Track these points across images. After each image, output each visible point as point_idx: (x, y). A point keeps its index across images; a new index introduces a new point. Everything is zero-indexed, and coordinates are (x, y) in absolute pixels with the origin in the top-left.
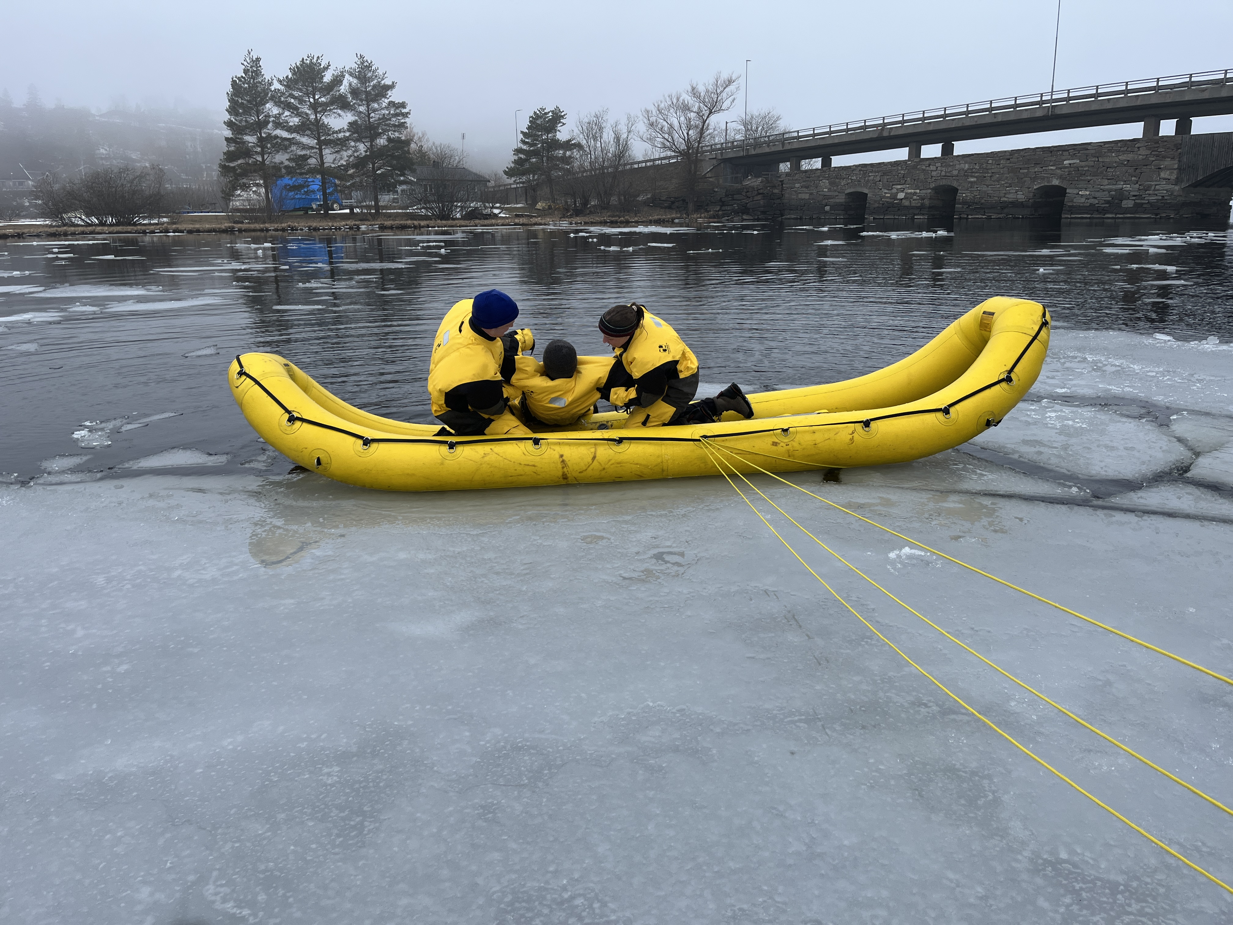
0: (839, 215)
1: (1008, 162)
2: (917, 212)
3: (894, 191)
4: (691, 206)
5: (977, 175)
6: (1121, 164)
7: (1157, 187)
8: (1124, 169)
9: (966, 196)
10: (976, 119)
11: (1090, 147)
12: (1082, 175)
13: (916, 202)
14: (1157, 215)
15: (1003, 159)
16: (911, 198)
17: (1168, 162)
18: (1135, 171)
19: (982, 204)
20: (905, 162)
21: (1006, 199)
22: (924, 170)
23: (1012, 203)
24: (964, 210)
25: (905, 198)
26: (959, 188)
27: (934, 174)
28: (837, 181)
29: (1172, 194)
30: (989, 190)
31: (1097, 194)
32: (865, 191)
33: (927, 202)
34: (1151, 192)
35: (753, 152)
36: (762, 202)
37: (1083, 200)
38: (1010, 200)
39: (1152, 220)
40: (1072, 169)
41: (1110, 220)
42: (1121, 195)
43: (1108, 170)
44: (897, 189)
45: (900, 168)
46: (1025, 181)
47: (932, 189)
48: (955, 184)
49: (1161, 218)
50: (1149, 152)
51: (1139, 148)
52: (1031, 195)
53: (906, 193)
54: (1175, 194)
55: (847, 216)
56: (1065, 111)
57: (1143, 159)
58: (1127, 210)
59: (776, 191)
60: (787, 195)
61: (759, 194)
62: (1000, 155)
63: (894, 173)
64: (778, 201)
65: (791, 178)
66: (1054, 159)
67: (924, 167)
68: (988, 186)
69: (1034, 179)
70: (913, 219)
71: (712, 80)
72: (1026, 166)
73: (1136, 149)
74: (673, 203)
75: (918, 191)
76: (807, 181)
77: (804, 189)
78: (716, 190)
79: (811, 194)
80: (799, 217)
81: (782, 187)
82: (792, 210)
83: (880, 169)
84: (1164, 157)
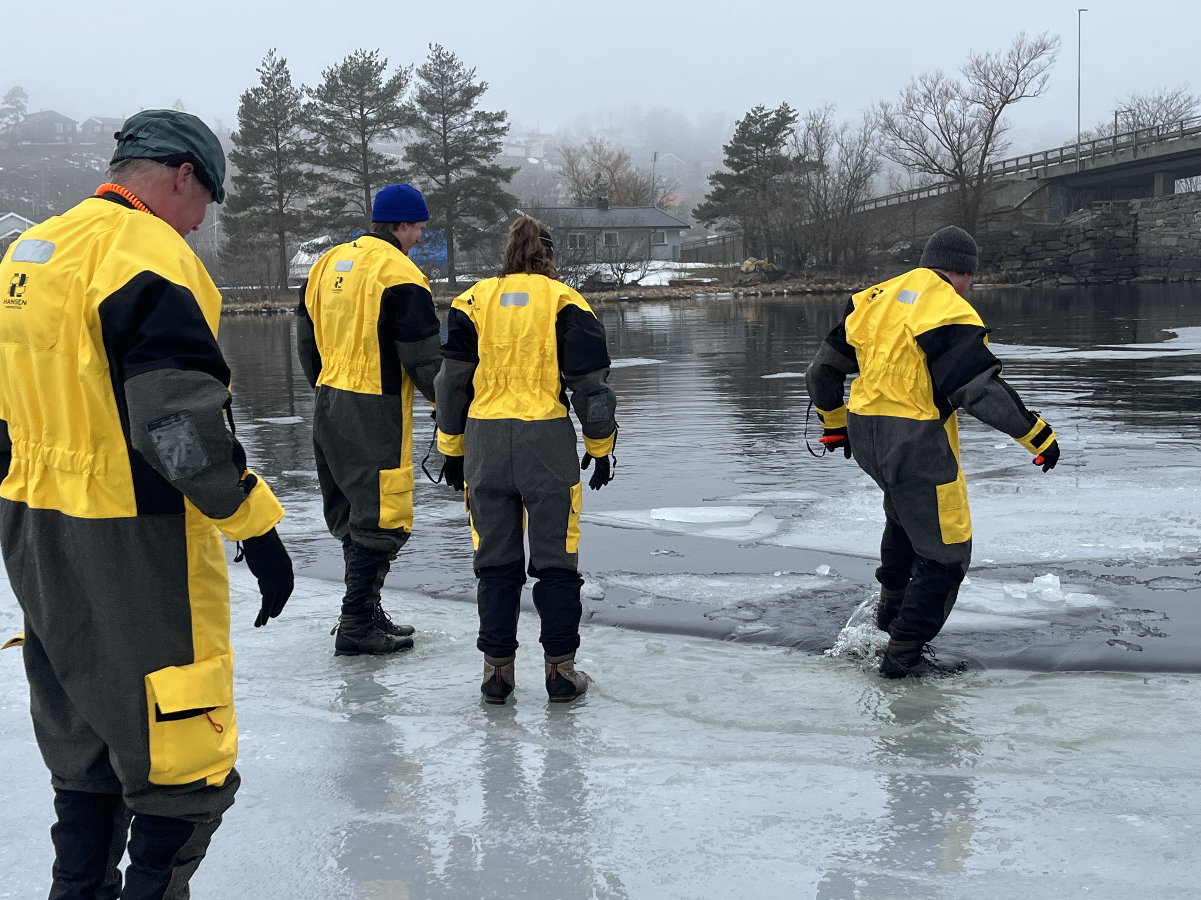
35: (1091, 166)
36: (1092, 253)
59: (1121, 233)
60: (1143, 241)
61: (1089, 239)
64: (1128, 251)
65: (1149, 210)
76: (1175, 214)
77: (1170, 229)
78: (1016, 233)
79: (1181, 237)
80: (1161, 279)
81: (1136, 227)
82: (1151, 266)
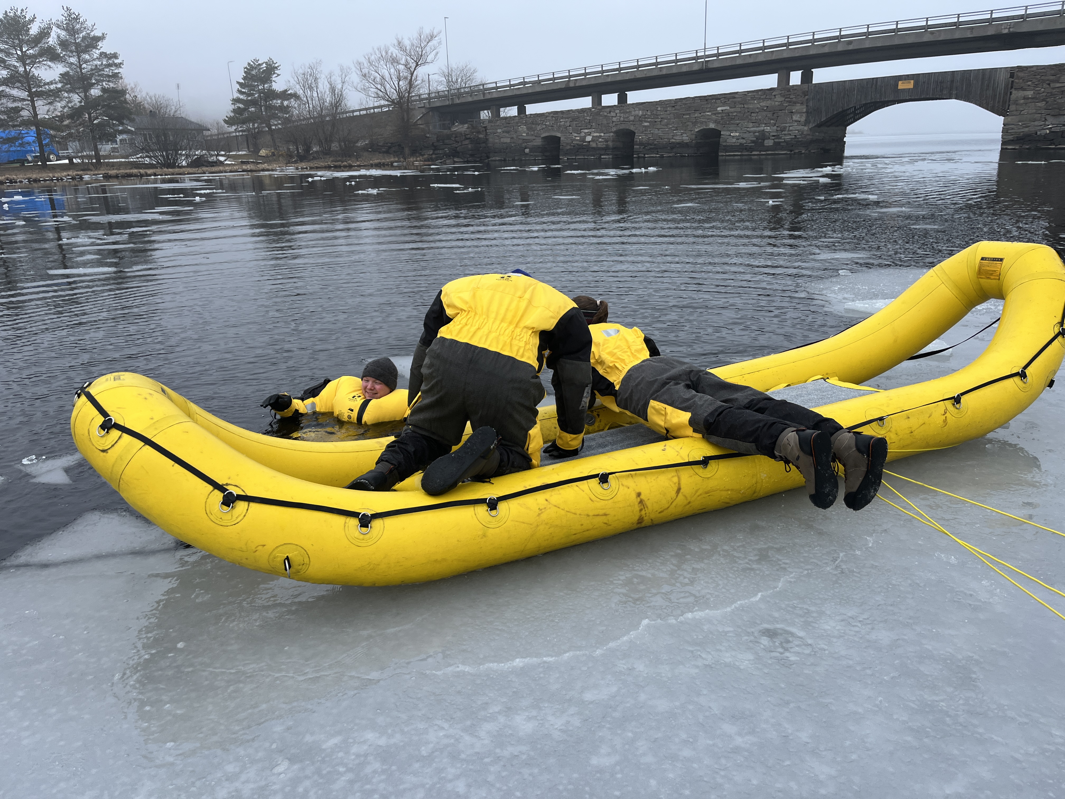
0: (538, 156)
1: (674, 109)
2: (603, 152)
3: (583, 134)
4: (407, 151)
5: (649, 120)
6: (762, 110)
7: (791, 128)
8: (764, 114)
9: (642, 138)
10: (645, 72)
11: (736, 96)
12: (732, 119)
13: (602, 144)
14: (791, 151)
15: (669, 106)
16: (598, 140)
17: (798, 107)
18: (773, 116)
19: (655, 145)
20: (589, 109)
21: (674, 141)
22: (606, 116)
23: (678, 143)
24: (641, 150)
25: (593, 140)
26: (636, 131)
27: (614, 119)
28: (534, 126)
29: (802, 133)
30: (660, 133)
31: (745, 136)
32: (559, 135)
33: (610, 144)
34: (786, 132)
35: (457, 101)
36: (470, 146)
37: (734, 140)
38: (678, 141)
39: (789, 156)
40: (724, 115)
41: (756, 157)
42: (763, 136)
43: (753, 115)
44: (585, 133)
45: (586, 115)
46: (688, 125)
47: (614, 132)
48: (632, 128)
49: (795, 153)
50: (783, 99)
51: (775, 96)
52: (694, 137)
53: (593, 136)
54: (805, 133)
55: (544, 158)
56: (716, 65)
57: (779, 105)
58: (768, 148)
59: (481, 136)
62: (667, 103)
63: (581, 119)
64: (484, 145)
65: (493, 124)
66: (709, 106)
67: (606, 114)
68: (658, 129)
69: (695, 123)
70: (600, 158)
71: (416, 35)
72: (688, 112)
73: (773, 97)
74: (390, 148)
75: (602, 134)
76: (508, 126)
77: (505, 134)
80: (503, 159)
81: (486, 132)
83: (570, 115)
84: (795, 103)
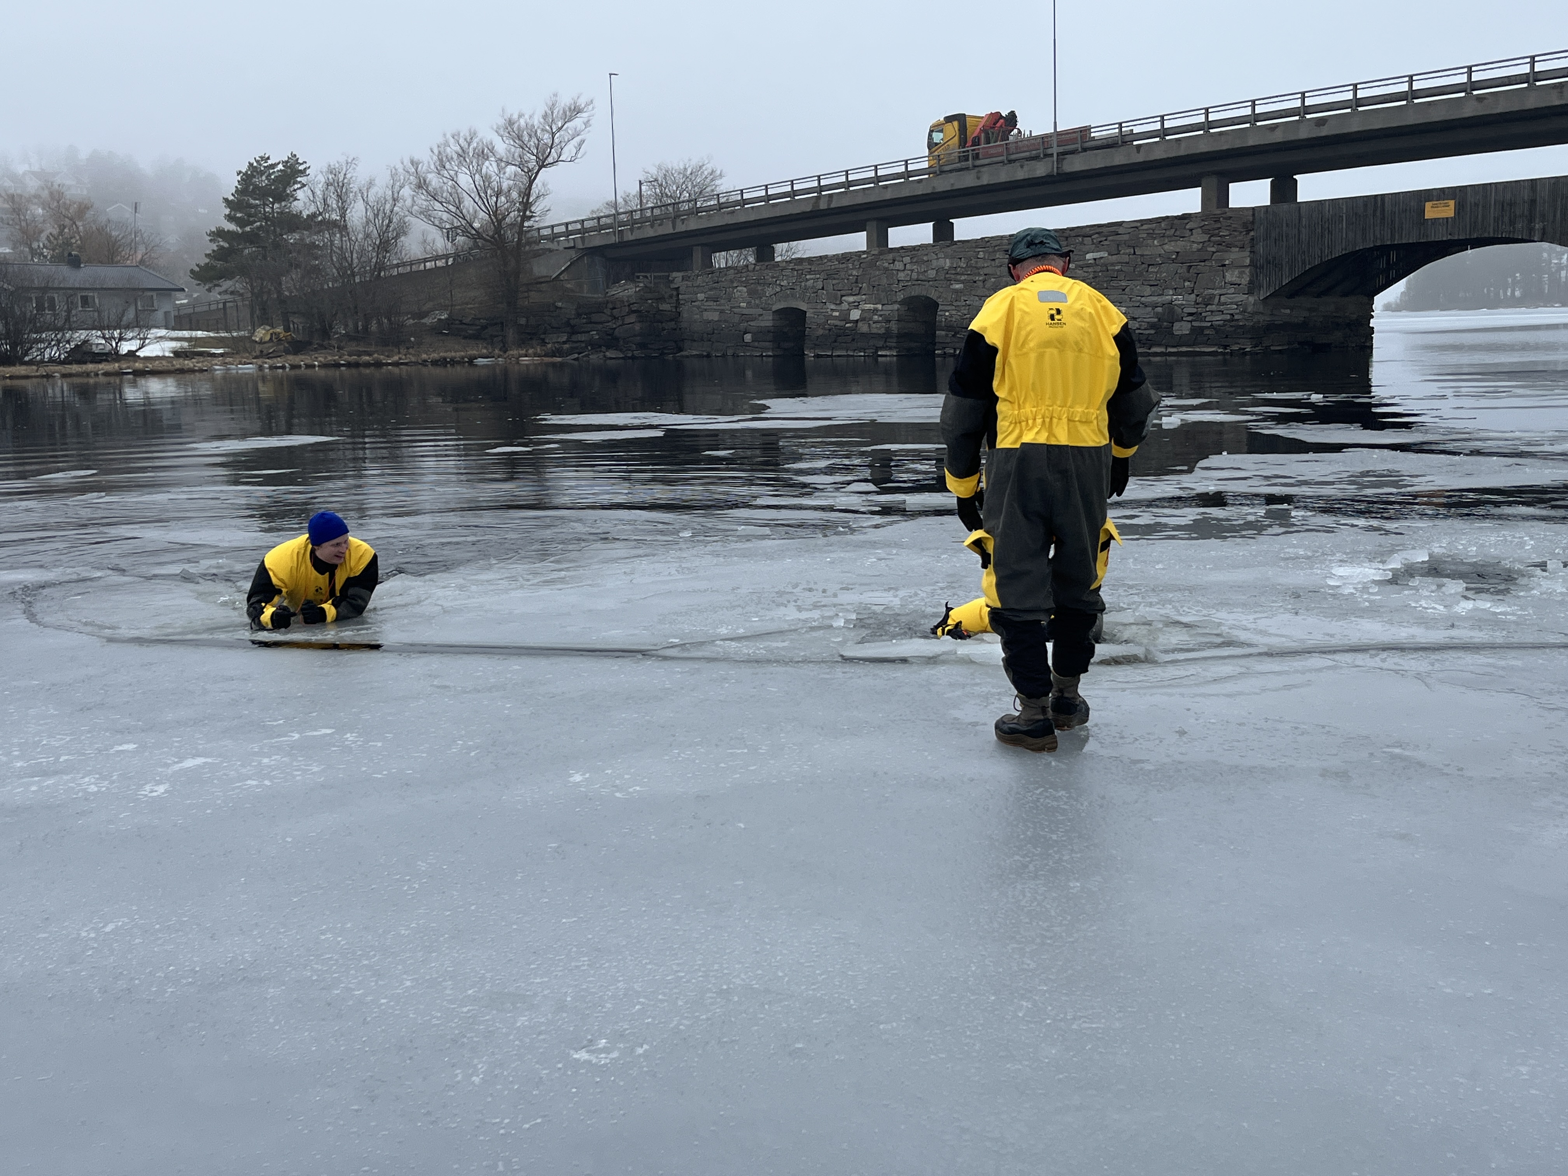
0: (767, 349)
2: (881, 344)
3: (845, 306)
4: (511, 334)
5: (963, 278)
6: (1167, 259)
7: (1223, 298)
8: (1173, 267)
9: (951, 316)
11: (1121, 230)
12: (1113, 278)
13: (878, 325)
14: (1225, 347)
16: (871, 319)
17: (1233, 255)
18: (1189, 272)
20: (859, 254)
22: (886, 269)
24: (948, 340)
25: (862, 319)
26: (940, 301)
27: (901, 275)
28: (760, 288)
29: (1244, 311)
31: (1138, 313)
32: (803, 307)
33: (894, 327)
34: (1214, 308)
35: (629, 237)
36: (637, 327)
40: (1098, 269)
42: (1170, 314)
43: (1151, 269)
44: (849, 303)
45: (850, 266)
47: (901, 303)
48: (933, 295)
49: (1232, 353)
50: (1206, 237)
51: (1191, 230)
54: (1250, 309)
55: (779, 352)
56: (1077, 166)
57: (1199, 250)
58: (1181, 341)
59: (665, 307)
60: (685, 315)
61: (633, 312)
62: (995, 243)
63: (842, 274)
64: (672, 324)
65: (690, 284)
67: (886, 265)
70: (876, 356)
71: (541, 107)
73: (1188, 233)
74: (484, 328)
75: (879, 307)
76: (715, 288)
77: (711, 303)
78: (560, 304)
79: (722, 312)
80: (705, 354)
81: (678, 300)
82: (695, 341)
83: (823, 267)
84: (1229, 246)
